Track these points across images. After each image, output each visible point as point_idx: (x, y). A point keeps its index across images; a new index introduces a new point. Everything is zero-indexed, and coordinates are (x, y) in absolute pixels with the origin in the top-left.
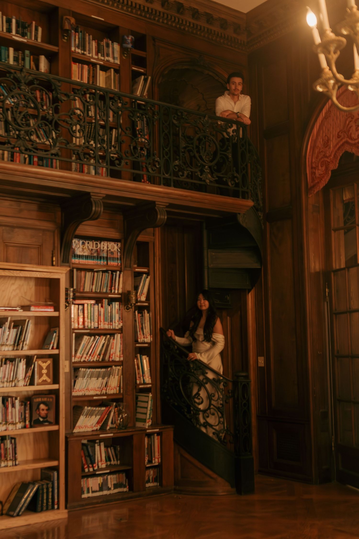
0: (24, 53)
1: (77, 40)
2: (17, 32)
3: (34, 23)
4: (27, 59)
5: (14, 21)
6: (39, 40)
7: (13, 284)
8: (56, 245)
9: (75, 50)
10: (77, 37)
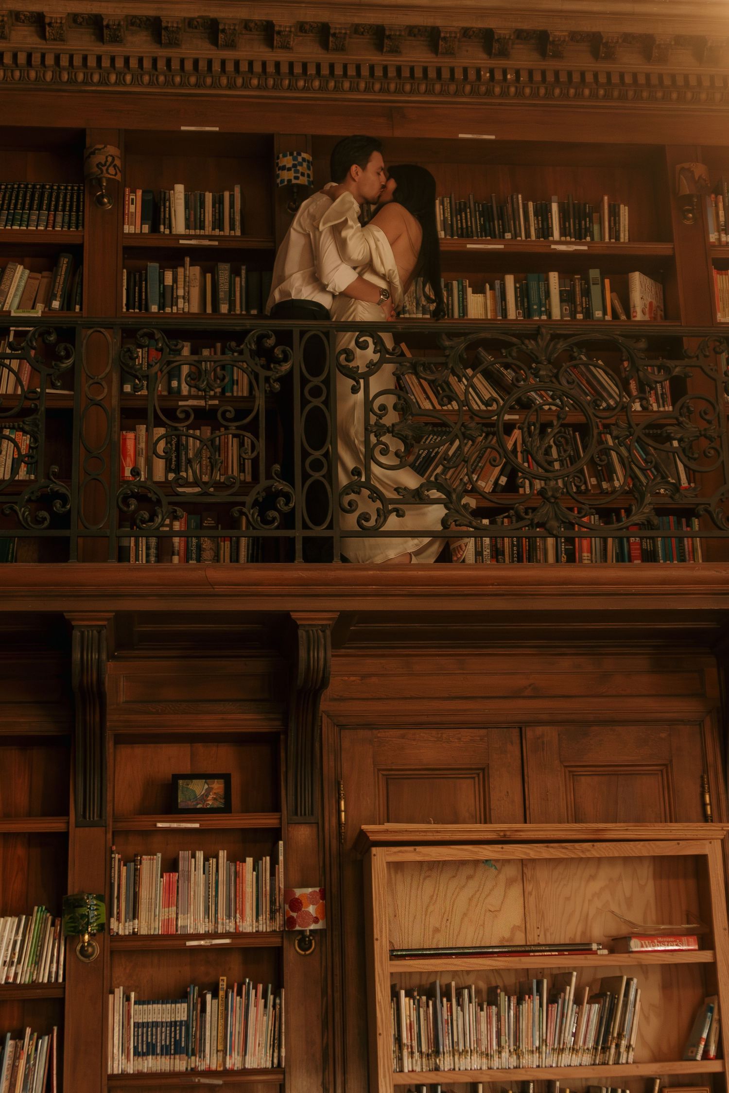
0: (586, 279)
1: (721, 213)
2: (563, 233)
3: (606, 198)
4: (595, 290)
5: (555, 207)
6: (624, 236)
7: (592, 877)
8: (710, 758)
9: (719, 240)
10: (721, 205)
